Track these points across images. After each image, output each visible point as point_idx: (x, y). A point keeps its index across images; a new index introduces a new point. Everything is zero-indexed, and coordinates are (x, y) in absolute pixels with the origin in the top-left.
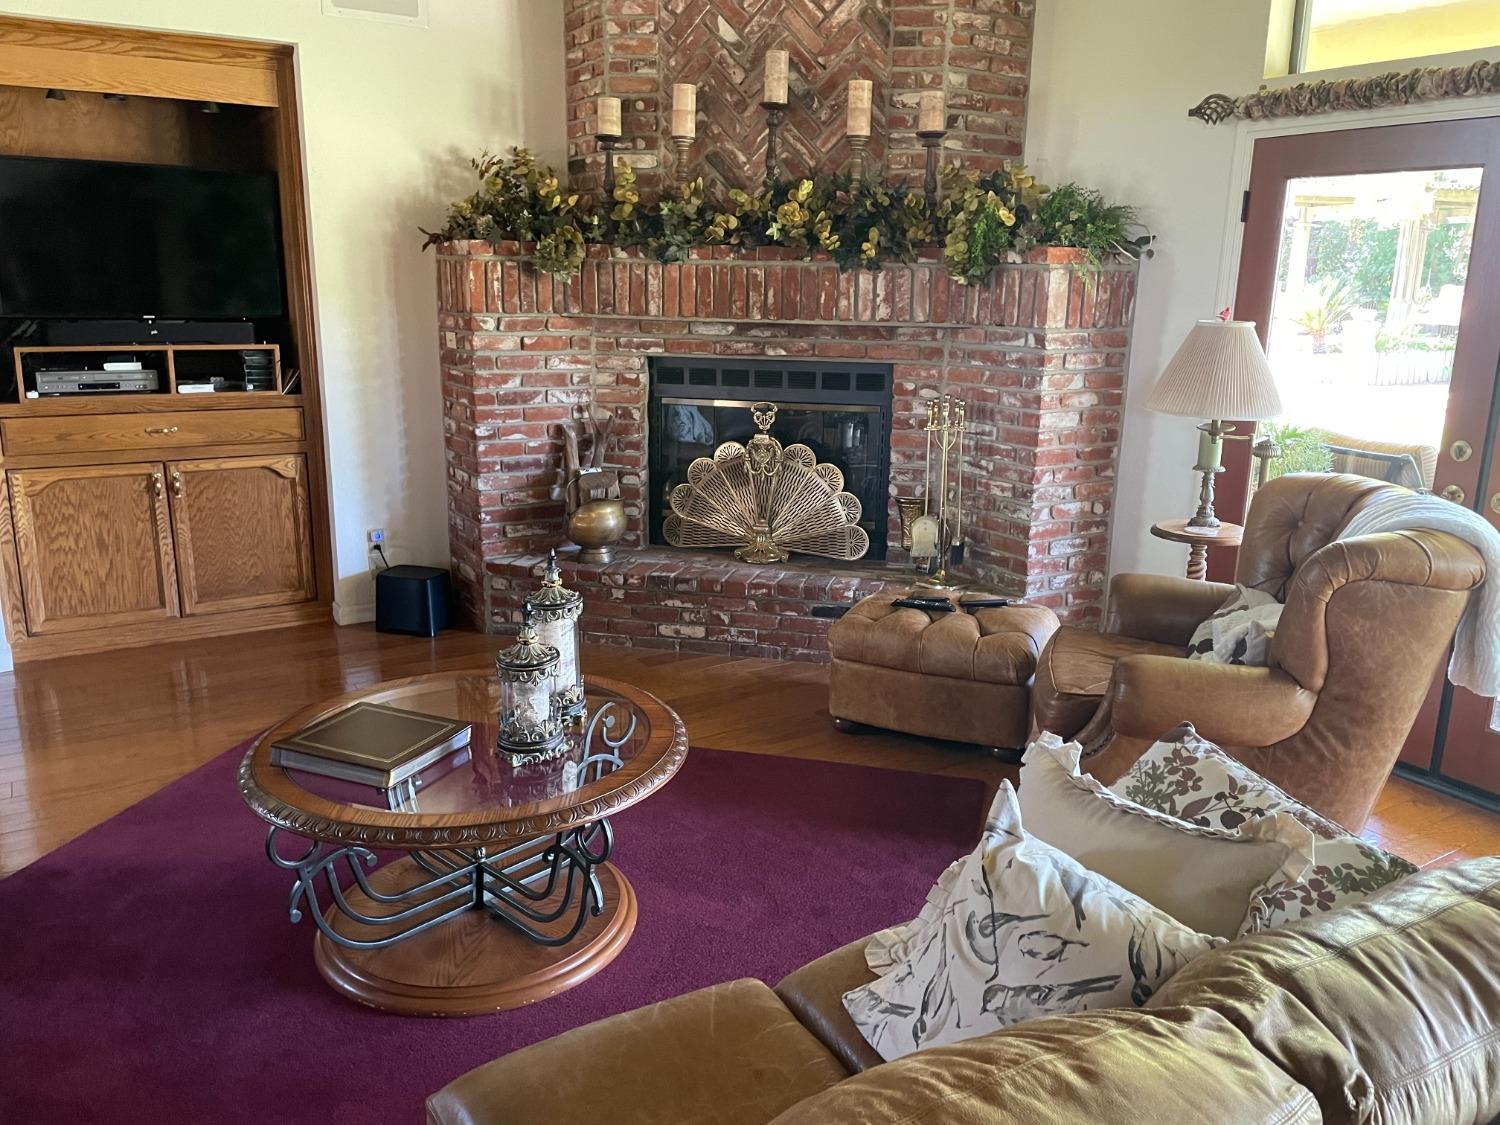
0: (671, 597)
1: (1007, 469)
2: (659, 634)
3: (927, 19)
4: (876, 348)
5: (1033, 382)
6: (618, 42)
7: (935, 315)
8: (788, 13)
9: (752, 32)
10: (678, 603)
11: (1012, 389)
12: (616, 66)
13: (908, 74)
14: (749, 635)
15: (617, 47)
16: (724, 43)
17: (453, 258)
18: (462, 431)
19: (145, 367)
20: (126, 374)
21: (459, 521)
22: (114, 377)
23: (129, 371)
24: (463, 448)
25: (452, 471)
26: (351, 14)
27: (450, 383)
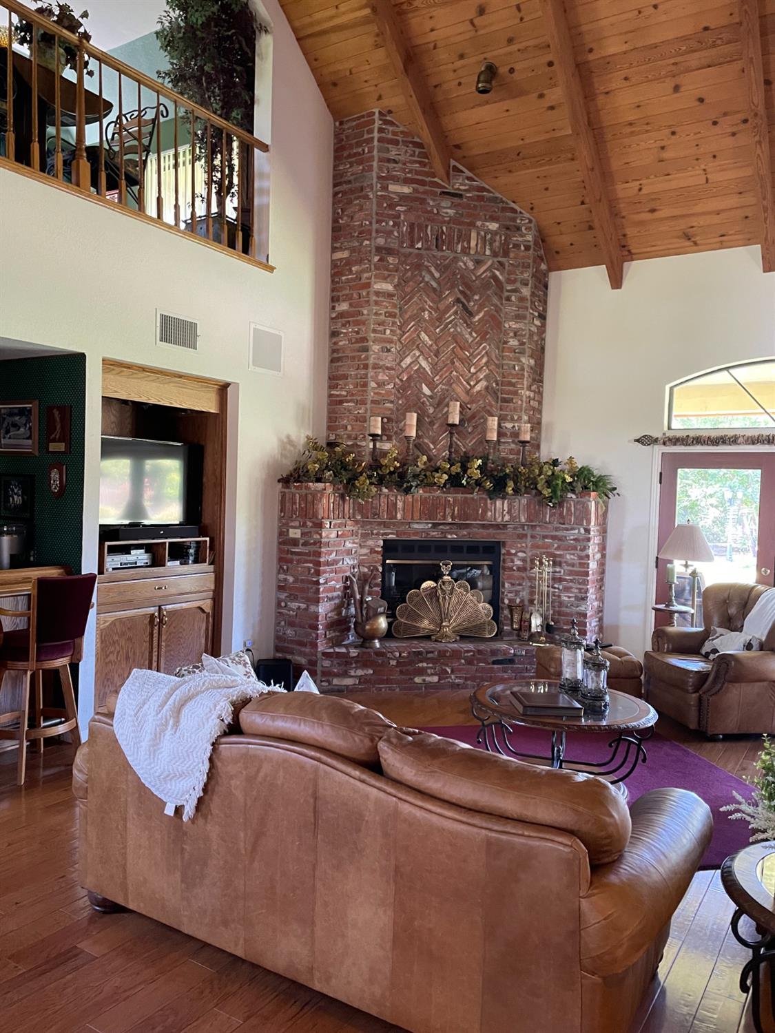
0: (421, 662)
1: (572, 588)
2: (415, 683)
3: (516, 393)
4: (498, 534)
5: (584, 549)
6: (376, 391)
7: (529, 519)
8: (454, 385)
9: (438, 392)
10: (425, 665)
11: (572, 552)
12: (373, 402)
13: (507, 415)
14: (460, 678)
15: (375, 393)
16: (425, 395)
17: (304, 491)
18: (302, 581)
19: (146, 552)
20: (140, 556)
21: (290, 632)
22: (135, 558)
23: (140, 554)
24: (302, 590)
25: (283, 604)
26: (258, 370)
27: (289, 555)
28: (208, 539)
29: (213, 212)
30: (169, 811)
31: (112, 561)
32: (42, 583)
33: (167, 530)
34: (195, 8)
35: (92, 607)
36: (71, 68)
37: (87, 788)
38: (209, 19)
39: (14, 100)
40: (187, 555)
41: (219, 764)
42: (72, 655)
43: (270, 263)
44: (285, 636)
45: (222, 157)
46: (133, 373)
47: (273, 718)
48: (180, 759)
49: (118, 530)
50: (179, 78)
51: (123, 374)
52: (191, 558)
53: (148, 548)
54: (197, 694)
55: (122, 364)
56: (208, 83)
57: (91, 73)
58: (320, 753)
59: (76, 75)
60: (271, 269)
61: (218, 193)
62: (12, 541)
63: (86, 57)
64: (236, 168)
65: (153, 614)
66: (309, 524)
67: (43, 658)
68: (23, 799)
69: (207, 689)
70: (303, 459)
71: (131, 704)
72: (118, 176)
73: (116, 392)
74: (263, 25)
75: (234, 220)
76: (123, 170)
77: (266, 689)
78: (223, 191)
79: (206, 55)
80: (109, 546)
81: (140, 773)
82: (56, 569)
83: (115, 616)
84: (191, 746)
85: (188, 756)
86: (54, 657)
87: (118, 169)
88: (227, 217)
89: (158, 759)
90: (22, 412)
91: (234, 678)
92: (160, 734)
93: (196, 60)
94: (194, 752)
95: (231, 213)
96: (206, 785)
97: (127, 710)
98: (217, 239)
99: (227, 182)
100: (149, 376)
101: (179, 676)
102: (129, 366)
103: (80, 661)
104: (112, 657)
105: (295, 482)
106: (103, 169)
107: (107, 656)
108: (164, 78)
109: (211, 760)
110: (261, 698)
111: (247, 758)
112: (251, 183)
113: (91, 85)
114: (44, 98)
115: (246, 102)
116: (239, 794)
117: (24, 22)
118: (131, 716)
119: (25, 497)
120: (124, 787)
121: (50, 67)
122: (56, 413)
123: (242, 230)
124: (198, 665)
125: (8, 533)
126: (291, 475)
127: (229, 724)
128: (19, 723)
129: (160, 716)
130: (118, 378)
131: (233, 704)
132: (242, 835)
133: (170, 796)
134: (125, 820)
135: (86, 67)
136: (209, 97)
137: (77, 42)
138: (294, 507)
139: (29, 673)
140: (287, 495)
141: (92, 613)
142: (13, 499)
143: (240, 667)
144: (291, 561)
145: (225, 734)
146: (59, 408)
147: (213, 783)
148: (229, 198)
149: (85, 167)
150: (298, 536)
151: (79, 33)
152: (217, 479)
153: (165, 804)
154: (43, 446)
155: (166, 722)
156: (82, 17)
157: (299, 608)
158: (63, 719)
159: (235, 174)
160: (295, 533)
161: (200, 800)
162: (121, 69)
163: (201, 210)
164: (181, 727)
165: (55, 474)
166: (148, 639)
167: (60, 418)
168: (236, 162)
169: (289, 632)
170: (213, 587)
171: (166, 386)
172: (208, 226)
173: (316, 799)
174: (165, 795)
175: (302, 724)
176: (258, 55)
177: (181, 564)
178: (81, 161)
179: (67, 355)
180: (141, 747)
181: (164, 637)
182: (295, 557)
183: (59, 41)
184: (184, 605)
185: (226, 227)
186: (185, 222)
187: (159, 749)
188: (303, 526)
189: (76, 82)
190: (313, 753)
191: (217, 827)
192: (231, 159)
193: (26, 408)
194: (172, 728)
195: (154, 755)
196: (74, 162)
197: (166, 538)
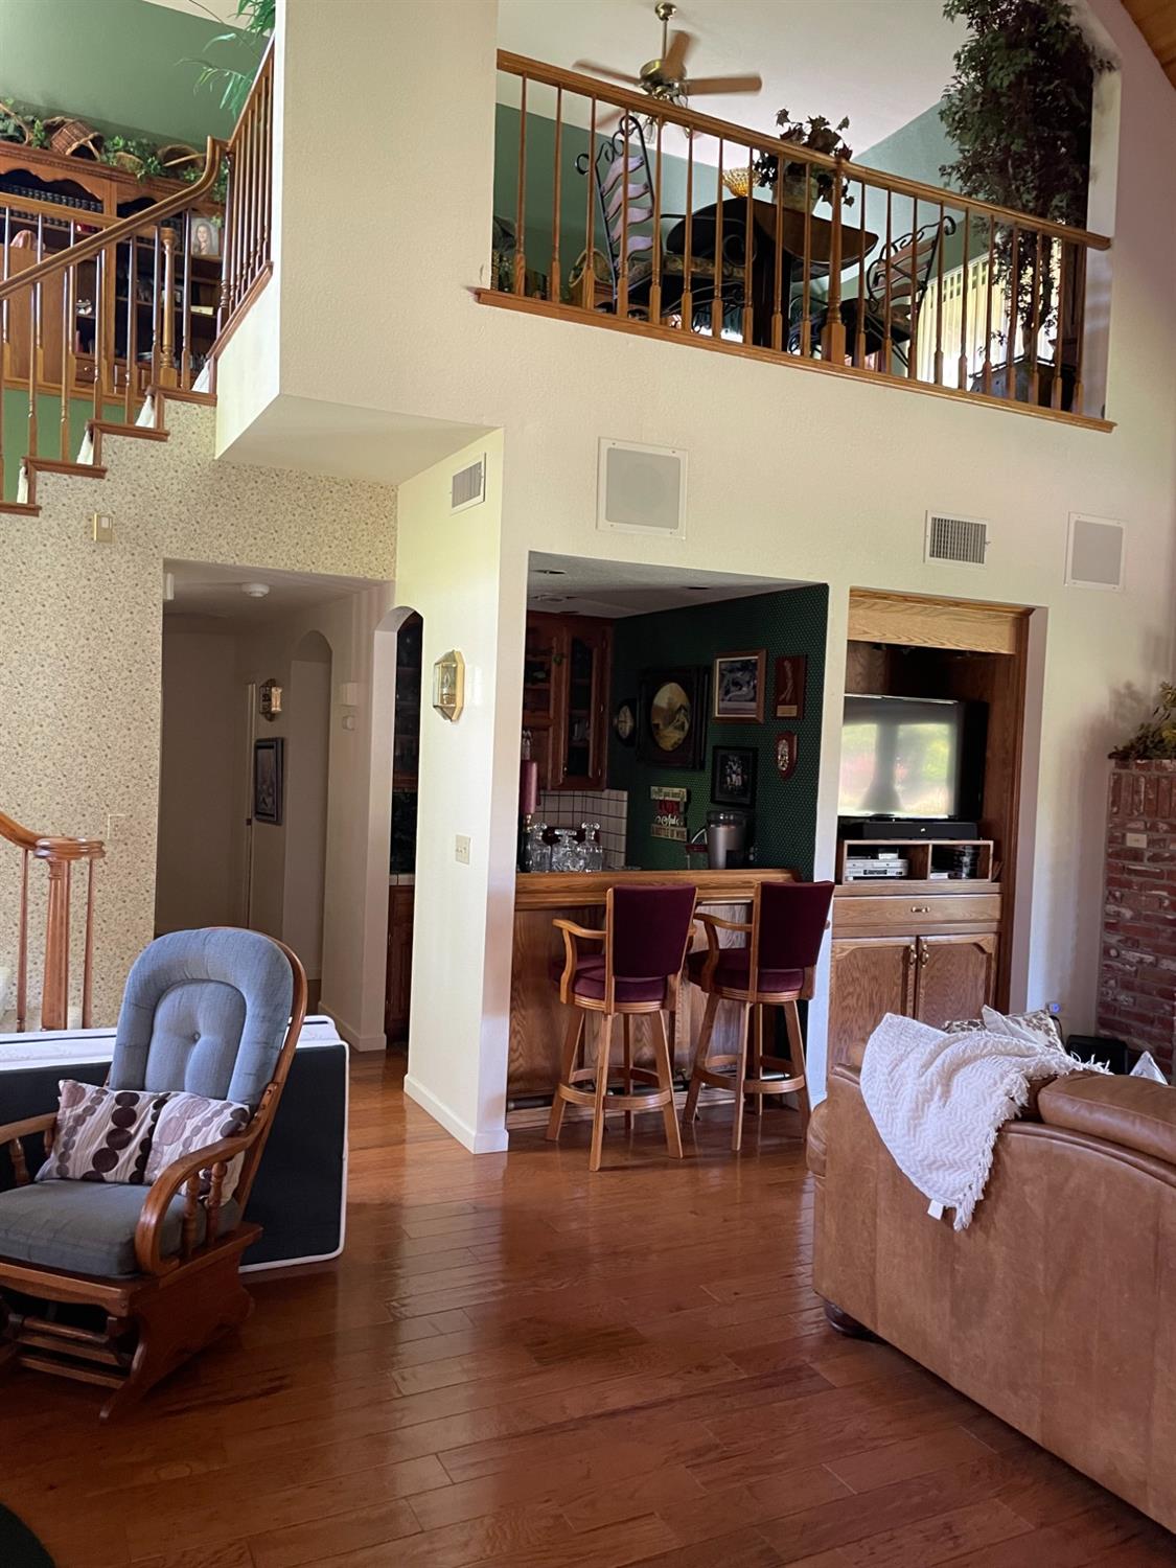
17: (1156, 773)
18: (1147, 918)
19: (900, 857)
20: (890, 863)
21: (1124, 998)
22: (884, 864)
23: (892, 860)
24: (1148, 933)
25: (1113, 952)
26: (1080, 584)
27: (1126, 876)
28: (991, 843)
29: (1016, 355)
30: (935, 1211)
31: (855, 867)
32: (767, 889)
33: (930, 826)
34: (1000, 64)
35: (828, 927)
36: (824, 200)
37: (825, 1162)
38: (1020, 76)
39: (754, 263)
40: (960, 865)
41: (1006, 1159)
42: (801, 990)
43: (1106, 418)
44: (1116, 1004)
45: (1034, 270)
46: (891, 605)
47: (1090, 1108)
48: (950, 1142)
49: (862, 824)
50: (972, 170)
51: (876, 607)
52: (965, 870)
53: (903, 852)
54: (976, 1058)
55: (875, 593)
56: (1015, 167)
57: (850, 202)
58: (1165, 1168)
59: (831, 208)
60: (1108, 427)
61: (1026, 326)
62: (728, 834)
63: (845, 181)
64: (1057, 283)
65: (908, 948)
66: (1163, 826)
67: (765, 988)
68: (738, 1170)
69: (991, 1054)
70: (1154, 721)
71: (883, 1059)
72: (881, 333)
73: (866, 633)
74: (1105, 60)
75: (1051, 362)
76: (889, 326)
77: (1081, 1066)
78: (1034, 319)
79: (1015, 127)
80: (850, 846)
81: (896, 1153)
82: (782, 873)
83: (856, 944)
84: (966, 1128)
85: (963, 1140)
86: (779, 989)
87: (882, 323)
88: (1040, 359)
89: (920, 1137)
90: (746, 667)
91: (1030, 1044)
92: (923, 1105)
93: (998, 138)
94: (972, 1136)
95: (1045, 351)
96: (988, 1185)
97: (878, 1066)
98: (1022, 397)
99: (1040, 307)
100: (913, 607)
101: (948, 1032)
102: (884, 596)
103: (810, 998)
104: (851, 1001)
105: (1138, 758)
106: (863, 329)
107: (844, 998)
108: (950, 174)
109: (995, 1150)
110: (1072, 1077)
111: (1049, 1158)
112: (1079, 301)
113: (850, 218)
114: (789, 251)
115: (1076, 180)
116: (1037, 1208)
117: (767, 155)
118: (884, 1075)
119: (745, 777)
120: (874, 1168)
121: (798, 206)
122: (787, 665)
123: (1062, 376)
124: (976, 1021)
125: (726, 823)
126: (1132, 747)
127: (1022, 1107)
128: (735, 1071)
129: (923, 1079)
130: (870, 613)
131: (1029, 1079)
132: (1041, 1266)
133: (936, 1192)
134: (874, 1213)
135: (844, 195)
136: (1018, 188)
137: (834, 166)
138: (1136, 798)
139: (748, 1006)
140: (1124, 780)
141: (827, 934)
142: (731, 780)
143: (1040, 1033)
144: (1129, 885)
145: (1017, 1119)
146: (789, 659)
147: (997, 1184)
148: (1043, 329)
149: (839, 330)
150: (1144, 845)
151: (836, 150)
152: (1007, 753)
153: (928, 1201)
154: (770, 709)
155: (931, 1089)
156: (840, 128)
157: (1141, 961)
158: (787, 1075)
159: (1054, 291)
160: (1139, 841)
161: (978, 1204)
162: (890, 185)
163: (998, 356)
164: (952, 1099)
165: (783, 748)
166: (900, 981)
167: (793, 672)
168: (1056, 274)
169: (1122, 998)
170: (997, 915)
171: (936, 619)
172: (1008, 379)
173: (1158, 1236)
174: (930, 1188)
175: (1138, 1121)
176: (1097, 106)
177: (950, 877)
178: (834, 325)
179: (804, 588)
180: (897, 1117)
181: (923, 982)
182: (1135, 879)
183: (812, 169)
184: (954, 939)
185: (1036, 376)
186: (974, 376)
187: (921, 1125)
188: (1150, 829)
189: (830, 219)
190: (1153, 1168)
191: (1004, 1248)
192: (1049, 271)
193: (749, 660)
194: (940, 1098)
195: (915, 1131)
196: (825, 329)
197: (930, 839)
